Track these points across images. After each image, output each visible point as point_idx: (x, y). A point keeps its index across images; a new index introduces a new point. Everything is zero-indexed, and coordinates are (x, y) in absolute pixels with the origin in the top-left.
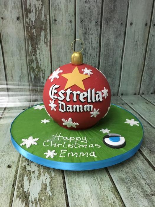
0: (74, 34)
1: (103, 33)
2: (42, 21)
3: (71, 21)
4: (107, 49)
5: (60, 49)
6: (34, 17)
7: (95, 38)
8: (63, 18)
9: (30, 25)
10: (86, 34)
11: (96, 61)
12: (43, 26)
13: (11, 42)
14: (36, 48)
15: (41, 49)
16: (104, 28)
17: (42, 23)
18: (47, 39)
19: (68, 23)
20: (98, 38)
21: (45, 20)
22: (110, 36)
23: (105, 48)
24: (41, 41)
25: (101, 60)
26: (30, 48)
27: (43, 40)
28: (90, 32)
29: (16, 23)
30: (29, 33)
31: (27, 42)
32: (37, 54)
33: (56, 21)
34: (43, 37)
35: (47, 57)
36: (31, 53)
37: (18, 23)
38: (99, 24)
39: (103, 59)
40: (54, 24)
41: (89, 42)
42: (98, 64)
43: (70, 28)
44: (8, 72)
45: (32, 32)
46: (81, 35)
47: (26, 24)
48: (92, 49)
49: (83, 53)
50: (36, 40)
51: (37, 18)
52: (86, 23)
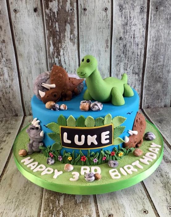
0: (110, 27)
1: (151, 23)
2: (67, 11)
3: (106, 9)
4: (156, 45)
5: (91, 47)
6: (57, 7)
7: (140, 29)
8: (95, 6)
9: (51, 18)
10: (126, 25)
11: (140, 60)
12: (69, 18)
13: (27, 41)
14: (59, 48)
15: (66, 48)
16: (152, 16)
17: (67, 13)
18: (74, 35)
19: (102, 12)
20: (143, 29)
21: (71, 10)
22: (161, 26)
23: (153, 43)
24: (66, 39)
25: (147, 59)
26: (52, 47)
27: (68, 37)
28: (132, 22)
29: (33, 16)
30: (50, 28)
31: (48, 41)
32: (61, 55)
33: (86, 10)
34: (69, 33)
35: (74, 59)
36: (53, 55)
37: (36, 16)
38: (146, 10)
39: (150, 58)
40: (83, 15)
41: (131, 36)
42: (143, 65)
43: (105, 18)
44: (23, 81)
45: (54, 26)
46: (120, 27)
47: (46, 17)
48: (135, 45)
49: (123, 51)
50: (60, 37)
51: (60, 7)
52: (126, 11)
